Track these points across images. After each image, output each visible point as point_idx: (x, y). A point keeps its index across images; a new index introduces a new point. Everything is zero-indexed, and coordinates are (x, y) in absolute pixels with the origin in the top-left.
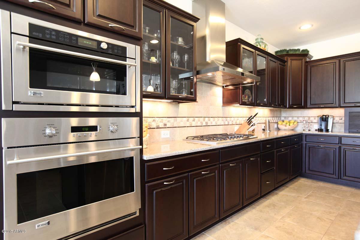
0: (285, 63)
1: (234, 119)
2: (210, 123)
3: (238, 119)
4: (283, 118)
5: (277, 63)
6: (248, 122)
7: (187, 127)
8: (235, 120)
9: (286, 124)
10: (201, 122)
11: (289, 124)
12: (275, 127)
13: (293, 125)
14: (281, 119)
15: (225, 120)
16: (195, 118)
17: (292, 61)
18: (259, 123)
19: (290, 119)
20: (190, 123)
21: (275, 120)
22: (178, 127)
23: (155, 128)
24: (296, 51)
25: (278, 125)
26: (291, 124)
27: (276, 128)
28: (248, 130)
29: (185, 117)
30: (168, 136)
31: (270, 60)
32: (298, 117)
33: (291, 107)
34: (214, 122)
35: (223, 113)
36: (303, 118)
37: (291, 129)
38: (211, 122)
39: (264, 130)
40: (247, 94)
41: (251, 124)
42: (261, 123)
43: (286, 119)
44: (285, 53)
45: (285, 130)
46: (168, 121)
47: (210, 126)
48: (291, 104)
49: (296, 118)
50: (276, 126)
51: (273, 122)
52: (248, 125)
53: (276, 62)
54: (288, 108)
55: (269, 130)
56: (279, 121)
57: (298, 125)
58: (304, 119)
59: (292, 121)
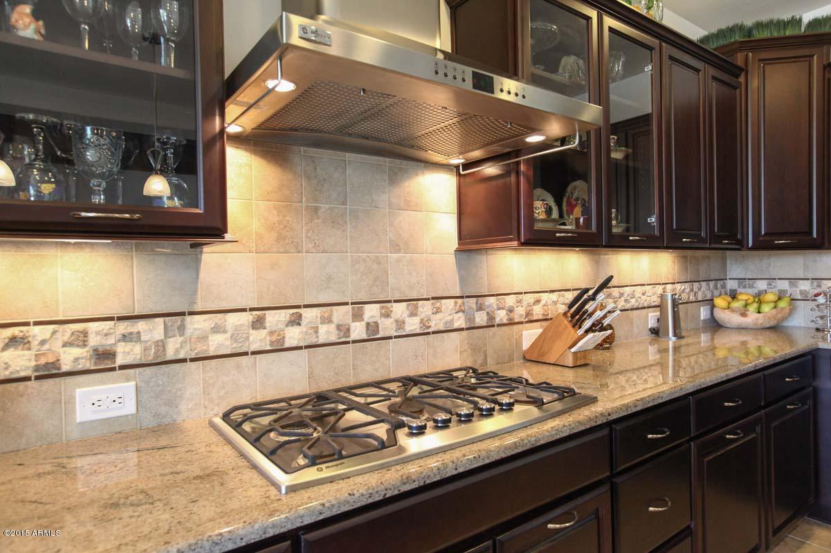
0: (737, 76)
1: (520, 302)
2: (394, 326)
3: (538, 301)
4: (731, 285)
5: (701, 73)
6: (573, 316)
7: (254, 353)
8: (525, 303)
9: (746, 305)
10: (339, 327)
11: (755, 305)
12: (702, 318)
13: (774, 311)
14: (724, 286)
15: (474, 306)
16: (302, 311)
17: (767, 68)
18: (637, 309)
19: (762, 285)
20: (271, 333)
21: (703, 291)
22: (193, 360)
23: (27, 379)
24: (785, 29)
25: (715, 310)
26: (766, 308)
27: (704, 320)
28: (571, 347)
29: (244, 310)
30: (130, 408)
31: (671, 58)
32: (793, 280)
33: (765, 245)
34: (416, 320)
35: (463, 280)
36: (815, 283)
37: (768, 325)
38: (397, 321)
39: (655, 332)
40: (577, 199)
41: (588, 324)
42: (644, 308)
43: (745, 287)
44: (738, 37)
45: (741, 329)
46: (125, 338)
47: (390, 338)
48: (763, 233)
49: (787, 282)
50: (704, 313)
51: (692, 298)
52: (574, 326)
53: (698, 71)
54: (753, 248)
55: (675, 335)
56: (716, 293)
57: (792, 310)
58: (819, 286)
59: (770, 297)
